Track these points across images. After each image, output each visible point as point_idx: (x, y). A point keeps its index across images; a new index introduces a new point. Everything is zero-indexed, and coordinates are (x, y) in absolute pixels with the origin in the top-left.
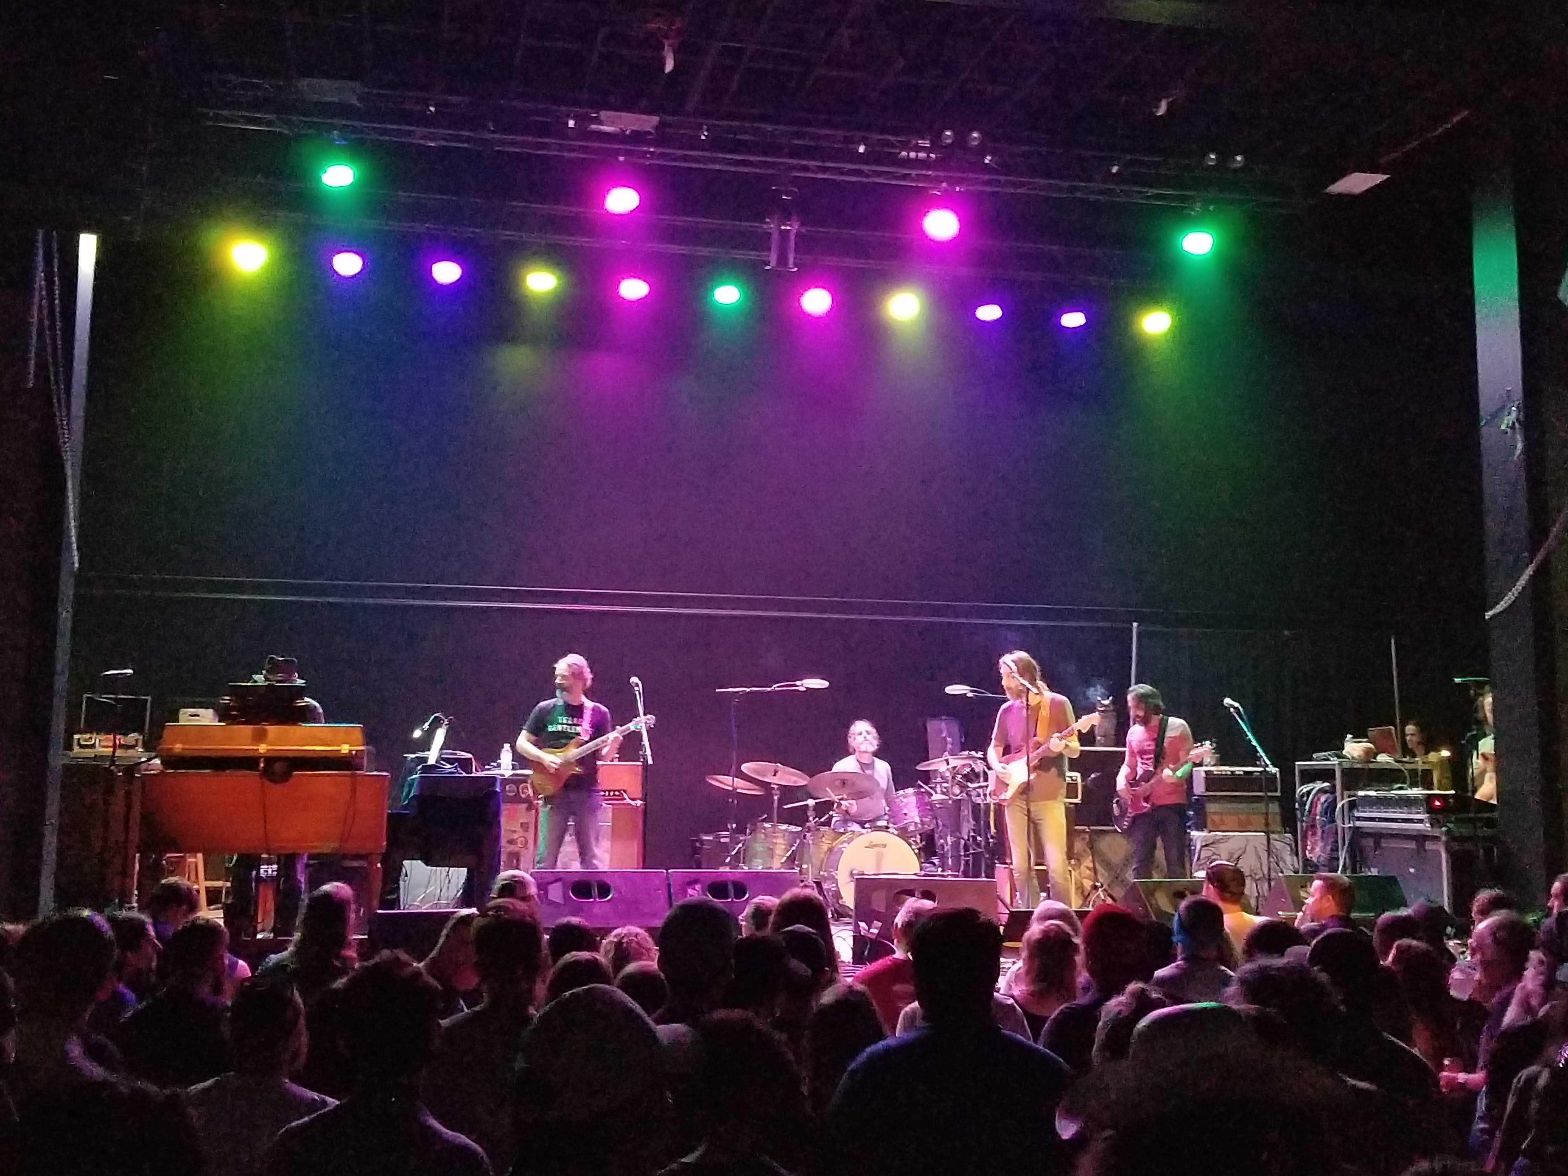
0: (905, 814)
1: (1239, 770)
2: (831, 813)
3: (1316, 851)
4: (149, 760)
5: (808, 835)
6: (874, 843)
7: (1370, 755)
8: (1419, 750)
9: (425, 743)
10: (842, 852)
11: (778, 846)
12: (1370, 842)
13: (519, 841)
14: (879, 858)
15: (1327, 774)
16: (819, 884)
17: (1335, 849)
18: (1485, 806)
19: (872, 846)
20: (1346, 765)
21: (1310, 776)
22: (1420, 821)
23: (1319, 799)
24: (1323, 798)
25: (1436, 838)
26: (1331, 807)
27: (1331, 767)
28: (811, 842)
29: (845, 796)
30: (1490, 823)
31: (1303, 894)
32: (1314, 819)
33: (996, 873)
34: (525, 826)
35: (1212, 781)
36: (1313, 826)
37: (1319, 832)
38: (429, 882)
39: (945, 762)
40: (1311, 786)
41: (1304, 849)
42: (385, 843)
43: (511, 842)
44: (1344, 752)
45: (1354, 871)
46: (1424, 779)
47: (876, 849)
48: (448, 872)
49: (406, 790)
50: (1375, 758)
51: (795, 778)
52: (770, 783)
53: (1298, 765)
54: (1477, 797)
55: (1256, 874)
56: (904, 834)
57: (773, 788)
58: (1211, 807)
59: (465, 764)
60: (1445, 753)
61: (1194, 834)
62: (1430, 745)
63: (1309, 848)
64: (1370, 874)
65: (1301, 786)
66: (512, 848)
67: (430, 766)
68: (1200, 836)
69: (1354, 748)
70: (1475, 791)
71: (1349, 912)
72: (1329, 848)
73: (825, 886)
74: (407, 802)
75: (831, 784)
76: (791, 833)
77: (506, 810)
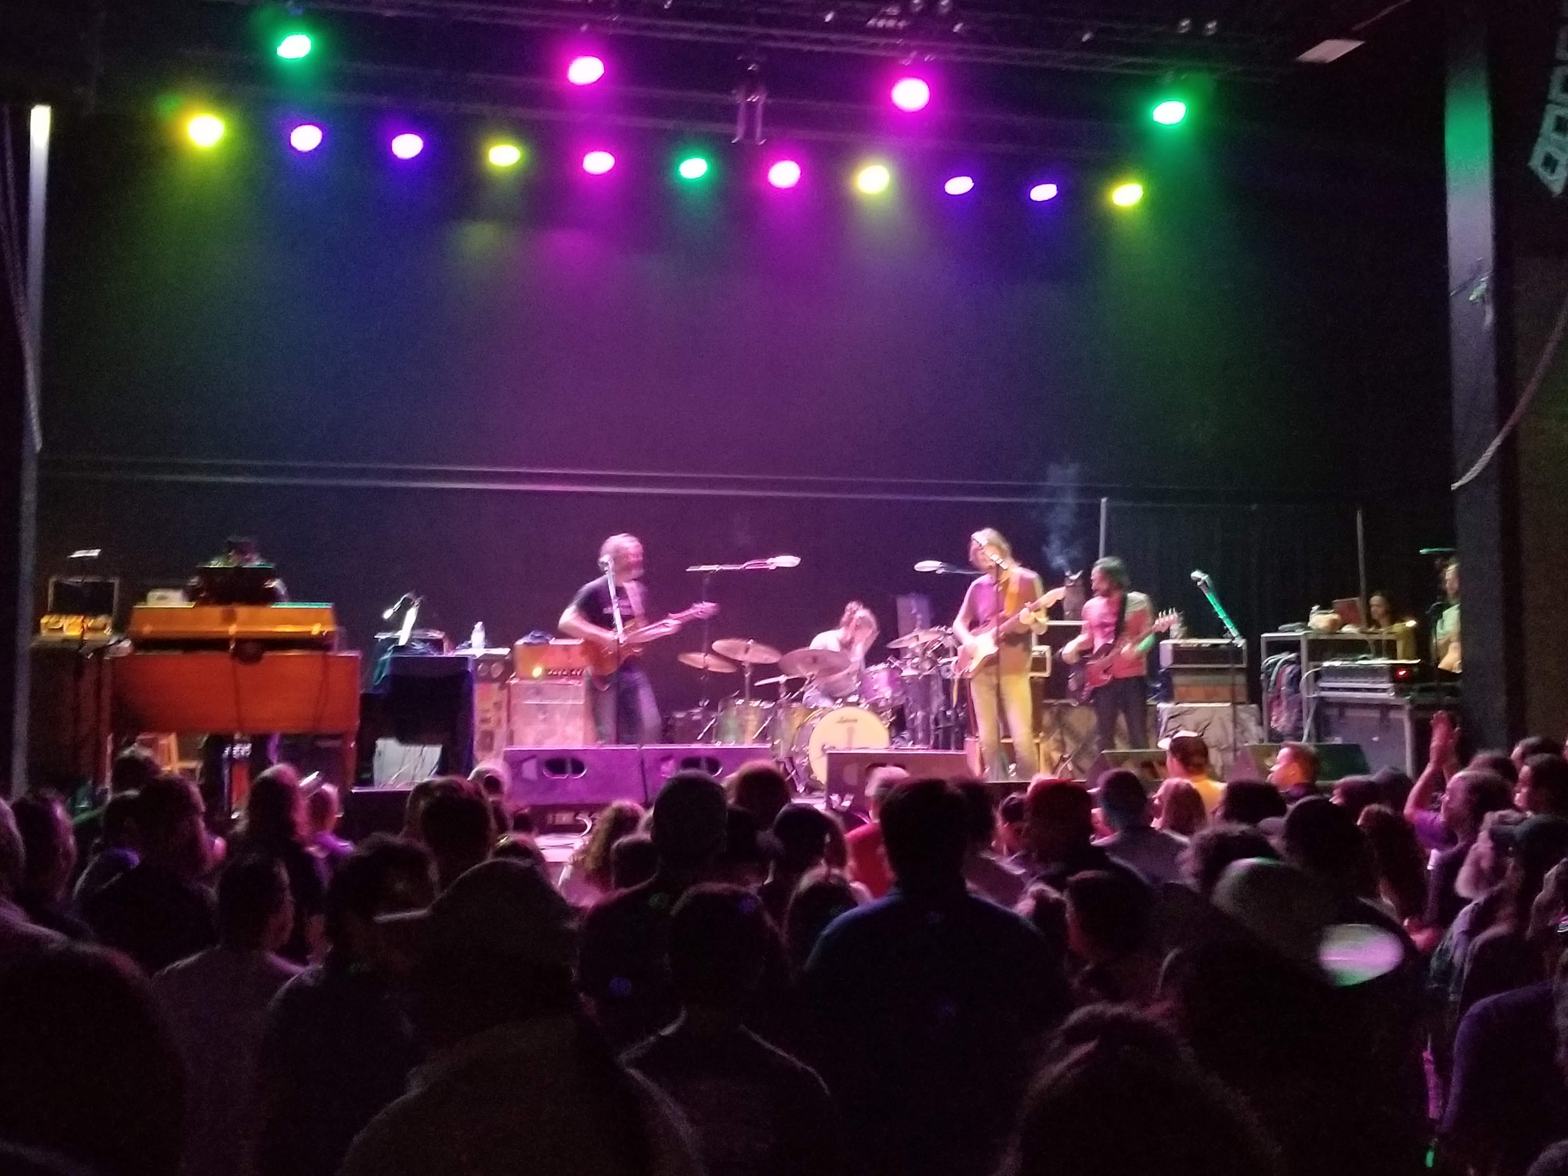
0: (876, 690)
1: (1207, 642)
2: (802, 689)
3: (1281, 721)
4: (119, 641)
5: (780, 712)
6: (844, 719)
7: (1335, 626)
8: (1383, 621)
9: (396, 623)
10: (814, 727)
11: (750, 723)
12: (1333, 712)
13: (491, 720)
14: (851, 732)
15: (1292, 646)
16: (791, 760)
17: (1300, 719)
18: (1448, 675)
19: (843, 721)
20: (1311, 637)
21: (1277, 647)
22: (1384, 690)
23: (1284, 671)
24: (1289, 669)
25: (1398, 708)
26: (1296, 679)
27: (1298, 639)
28: (782, 718)
30: (1453, 692)
31: (1268, 763)
32: (1279, 690)
33: (967, 746)
34: (498, 706)
35: (1179, 654)
36: (1279, 697)
37: (1284, 703)
38: (404, 759)
39: (915, 639)
40: (1277, 657)
41: (1270, 719)
42: (358, 723)
43: (484, 721)
44: (1309, 624)
45: (1319, 739)
46: (1389, 649)
47: (846, 726)
48: (422, 751)
49: (377, 672)
50: (1340, 628)
51: (766, 656)
52: (741, 662)
53: (1266, 637)
54: (1440, 666)
55: (1221, 744)
56: (875, 708)
57: (744, 666)
58: (1178, 680)
59: (437, 644)
60: (1411, 623)
61: (1162, 706)
62: (1395, 616)
63: (1274, 718)
64: (1333, 743)
65: (1268, 657)
66: (485, 727)
67: (403, 647)
68: (1166, 708)
69: (1319, 620)
70: (1439, 660)
71: (1314, 779)
72: (1293, 718)
73: (797, 762)
74: (379, 682)
75: (802, 661)
76: (763, 710)
77: (478, 689)
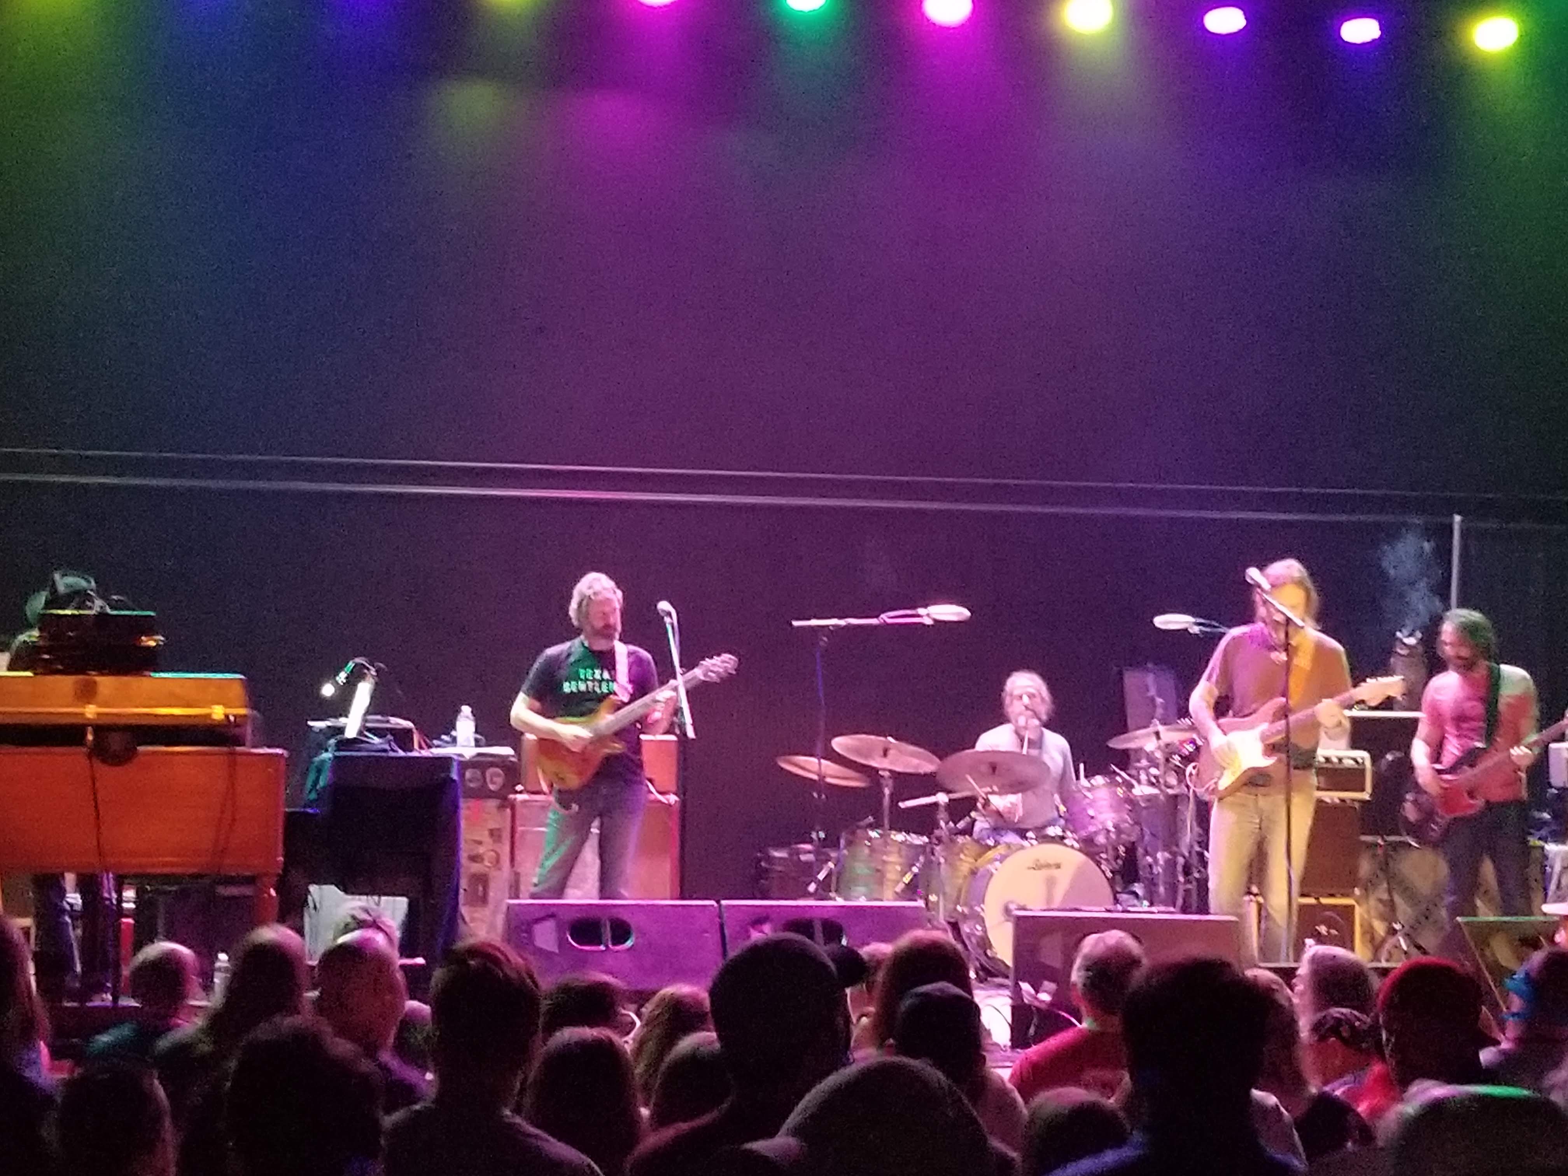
0: (1092, 817)
2: (973, 814)
5: (938, 849)
6: (1042, 862)
10: (992, 875)
11: (889, 867)
13: (486, 857)
14: (1051, 884)
16: (955, 927)
19: (1038, 866)
28: (942, 860)
29: (995, 789)
34: (495, 834)
39: (1154, 738)
42: (281, 859)
43: (474, 858)
47: (1044, 872)
49: (312, 777)
51: (915, 761)
52: (877, 770)
56: (1089, 847)
57: (882, 776)
59: (403, 738)
61: (1553, 848)
66: (476, 868)
67: (348, 740)
68: (1560, 852)
73: (965, 929)
74: (313, 796)
75: (974, 770)
76: (912, 846)
77: (466, 807)
